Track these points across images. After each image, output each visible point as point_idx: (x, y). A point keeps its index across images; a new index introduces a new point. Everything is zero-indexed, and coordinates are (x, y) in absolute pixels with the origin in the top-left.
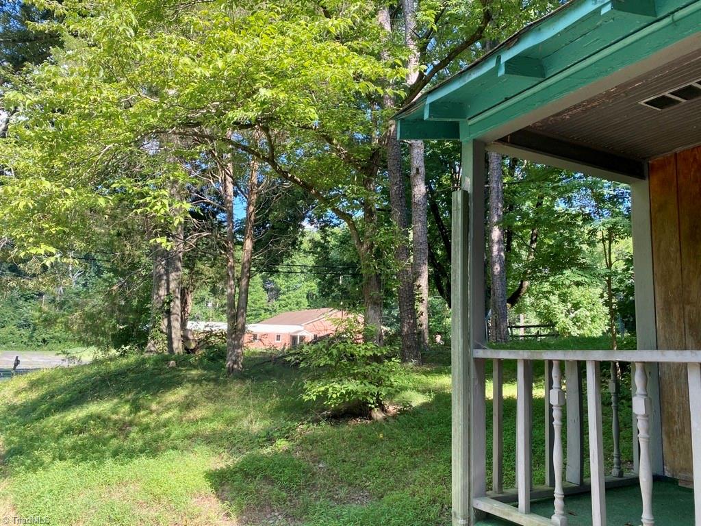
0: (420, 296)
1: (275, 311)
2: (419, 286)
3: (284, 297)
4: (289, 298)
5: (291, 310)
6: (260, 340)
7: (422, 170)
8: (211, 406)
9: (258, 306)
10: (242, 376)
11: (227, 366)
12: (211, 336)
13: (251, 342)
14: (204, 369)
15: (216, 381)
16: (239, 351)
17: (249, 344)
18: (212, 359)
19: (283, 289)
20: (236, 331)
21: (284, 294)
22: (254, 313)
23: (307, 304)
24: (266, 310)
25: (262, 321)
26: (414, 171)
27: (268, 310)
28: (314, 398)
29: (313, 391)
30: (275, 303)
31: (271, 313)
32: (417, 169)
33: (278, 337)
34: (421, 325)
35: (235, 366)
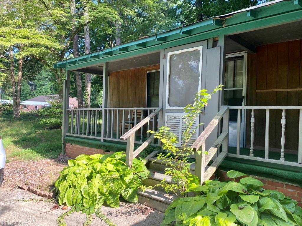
0: (88, 93)
1: (34, 95)
2: (87, 90)
3: (39, 88)
4: (41, 89)
5: (42, 94)
6: (27, 108)
7: (89, 48)
8: (10, 128)
9: (25, 92)
10: (20, 119)
11: (14, 116)
12: (6, 106)
13: (23, 109)
14: (4, 117)
15: (10, 121)
16: (18, 111)
17: (22, 110)
18: (7, 114)
19: (38, 85)
20: (17, 104)
21: (39, 87)
22: (23, 95)
23: (50, 92)
24: (30, 94)
25: (28, 99)
26: (86, 48)
27: (31, 94)
28: (43, 123)
29: (42, 121)
30: (35, 92)
31: (32, 96)
32: (87, 48)
33: (36, 107)
34: (88, 103)
35: (17, 116)
